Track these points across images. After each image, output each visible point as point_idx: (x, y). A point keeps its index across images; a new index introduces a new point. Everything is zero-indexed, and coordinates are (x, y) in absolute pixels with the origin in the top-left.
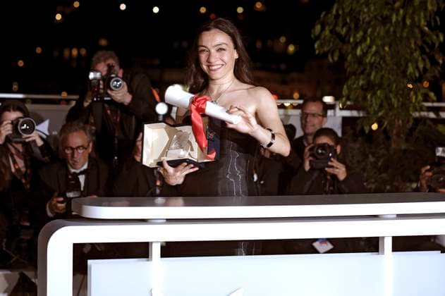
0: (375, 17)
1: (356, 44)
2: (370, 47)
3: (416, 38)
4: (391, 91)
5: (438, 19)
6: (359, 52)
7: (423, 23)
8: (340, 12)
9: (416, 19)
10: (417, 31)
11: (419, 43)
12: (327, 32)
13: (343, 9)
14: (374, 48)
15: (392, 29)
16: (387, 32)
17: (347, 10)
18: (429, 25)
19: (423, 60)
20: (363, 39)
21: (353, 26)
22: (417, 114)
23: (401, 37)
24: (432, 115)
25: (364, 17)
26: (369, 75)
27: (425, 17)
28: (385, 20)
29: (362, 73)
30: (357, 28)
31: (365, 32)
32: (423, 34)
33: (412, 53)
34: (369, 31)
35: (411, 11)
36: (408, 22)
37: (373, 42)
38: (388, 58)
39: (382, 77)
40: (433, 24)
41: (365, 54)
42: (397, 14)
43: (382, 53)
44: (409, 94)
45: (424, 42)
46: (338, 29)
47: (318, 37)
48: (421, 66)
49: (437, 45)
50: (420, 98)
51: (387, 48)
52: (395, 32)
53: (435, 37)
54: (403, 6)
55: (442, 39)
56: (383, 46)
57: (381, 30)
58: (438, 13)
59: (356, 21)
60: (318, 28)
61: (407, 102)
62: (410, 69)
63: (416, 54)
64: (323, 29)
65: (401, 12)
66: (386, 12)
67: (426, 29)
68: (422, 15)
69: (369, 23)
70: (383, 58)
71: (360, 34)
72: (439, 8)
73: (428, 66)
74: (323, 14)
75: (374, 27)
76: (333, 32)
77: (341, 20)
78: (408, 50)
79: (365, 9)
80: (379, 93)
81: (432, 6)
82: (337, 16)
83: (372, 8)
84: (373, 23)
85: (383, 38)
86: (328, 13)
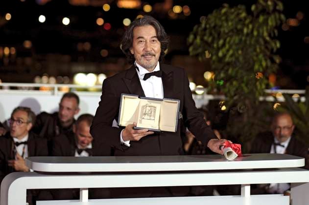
0: (232, 30)
1: (219, 49)
2: (228, 51)
3: (260, 45)
4: (243, 82)
5: (276, 31)
6: (220, 54)
7: (265, 34)
8: (208, 26)
9: (261, 31)
10: (262, 42)
11: (263, 48)
12: (198, 40)
13: (210, 24)
14: (231, 52)
15: (244, 38)
16: (241, 40)
17: (213, 25)
18: (270, 35)
19: (266, 60)
20: (224, 45)
21: (216, 36)
22: (261, 99)
23: (250, 43)
24: (271, 99)
25: (225, 29)
26: (227, 70)
27: (267, 30)
28: (239, 32)
29: (222, 69)
30: (219, 38)
31: (225, 40)
32: (266, 42)
33: (257, 56)
34: (228, 40)
35: (257, 25)
36: (255, 33)
37: (230, 47)
38: (241, 59)
39: (237, 72)
40: (272, 35)
41: (224, 56)
42: (248, 27)
43: (237, 55)
44: (255, 83)
45: (267, 48)
46: (206, 38)
47: (191, 44)
48: (264, 64)
49: (275, 50)
50: (264, 86)
51: (240, 52)
52: (245, 41)
53: (273, 45)
55: (278, 45)
56: (237, 50)
57: (236, 39)
58: (276, 27)
59: (219, 34)
60: (191, 37)
61: (255, 89)
62: (256, 67)
63: (261, 56)
64: (195, 38)
65: (251, 26)
66: (239, 27)
67: (268, 38)
68: (265, 28)
69: (228, 33)
70: (237, 59)
71: (221, 42)
72: (276, 23)
73: (269, 63)
74: (195, 28)
75: (231, 37)
76: (202, 39)
77: (207, 32)
78: (255, 53)
79: (225, 24)
80: (235, 83)
81: (271, 22)
82: (205, 29)
83: (230, 24)
84: (230, 34)
85: (237, 44)
86: (199, 27)
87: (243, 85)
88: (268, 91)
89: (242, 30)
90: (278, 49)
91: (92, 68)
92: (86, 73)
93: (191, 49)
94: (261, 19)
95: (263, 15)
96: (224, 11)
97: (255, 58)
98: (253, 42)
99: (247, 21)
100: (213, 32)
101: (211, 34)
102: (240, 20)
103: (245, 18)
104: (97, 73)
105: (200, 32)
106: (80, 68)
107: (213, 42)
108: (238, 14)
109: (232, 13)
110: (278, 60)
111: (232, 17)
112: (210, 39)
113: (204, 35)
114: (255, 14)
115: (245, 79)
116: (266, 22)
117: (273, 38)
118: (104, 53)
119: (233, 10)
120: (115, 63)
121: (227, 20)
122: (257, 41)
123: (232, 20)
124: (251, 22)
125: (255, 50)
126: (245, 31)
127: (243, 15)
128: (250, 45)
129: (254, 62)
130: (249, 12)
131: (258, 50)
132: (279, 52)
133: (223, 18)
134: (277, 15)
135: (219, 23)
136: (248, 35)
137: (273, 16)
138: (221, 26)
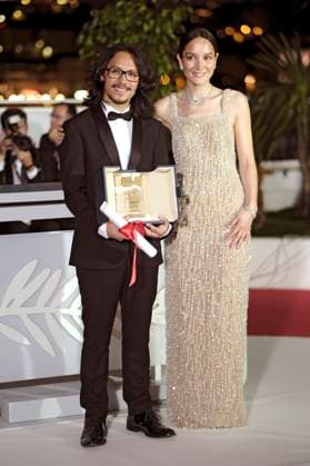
0: (129, 28)
3: (164, 45)
7: (170, 31)
8: (101, 24)
9: (164, 27)
10: (165, 40)
11: (169, 48)
12: (89, 41)
13: (103, 22)
16: (141, 39)
17: (107, 22)
18: (175, 33)
21: (110, 34)
23: (152, 43)
25: (122, 27)
27: (172, 26)
28: (139, 29)
30: (115, 38)
31: (122, 39)
32: (169, 38)
33: (161, 57)
35: (159, 21)
36: (158, 30)
40: (178, 32)
42: (148, 23)
46: (99, 38)
47: (82, 46)
54: (153, 17)
57: (135, 38)
59: (115, 32)
60: (81, 37)
63: (166, 58)
64: (85, 40)
65: (152, 22)
66: (139, 23)
67: (173, 36)
68: (169, 24)
69: (125, 32)
74: (85, 26)
75: (129, 35)
76: (94, 40)
77: (101, 30)
78: (157, 55)
79: (121, 21)
81: (176, 17)
82: (98, 27)
83: (127, 20)
84: (128, 32)
86: (90, 24)
89: (141, 27)
93: (81, 52)
94: (164, 13)
95: (167, 8)
96: (119, 4)
97: (159, 61)
98: (155, 41)
99: (148, 16)
100: (108, 31)
101: (104, 34)
102: (140, 15)
103: (145, 12)
105: (91, 32)
107: (107, 43)
108: (137, 8)
109: (130, 6)
111: (130, 11)
112: (104, 40)
113: (97, 35)
114: (157, 6)
116: (170, 17)
119: (130, 3)
121: (124, 16)
122: (161, 41)
123: (129, 16)
125: (158, 50)
126: (146, 28)
127: (143, 8)
128: (152, 45)
129: (158, 66)
130: (150, 5)
131: (162, 51)
133: (119, 13)
134: (184, 9)
135: (114, 19)
136: (149, 33)
137: (178, 9)
138: (116, 24)
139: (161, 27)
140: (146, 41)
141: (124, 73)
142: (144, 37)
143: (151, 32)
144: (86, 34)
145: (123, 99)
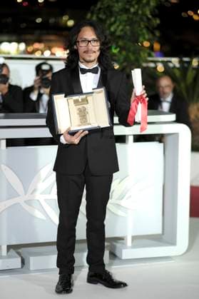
0: (121, 10)
1: (111, 24)
2: (118, 26)
3: (144, 22)
4: (129, 51)
5: (157, 11)
6: (112, 29)
7: (148, 13)
8: (102, 7)
10: (145, 19)
11: (147, 24)
12: (94, 18)
13: (104, 5)
14: (121, 27)
16: (128, 17)
17: (106, 5)
18: (152, 15)
19: (148, 34)
20: (115, 22)
21: (108, 14)
22: (144, 65)
24: (152, 65)
25: (116, 9)
27: (150, 10)
28: (127, 11)
29: (114, 41)
30: (111, 16)
31: (116, 17)
32: (148, 19)
33: (141, 30)
34: (119, 17)
35: (141, 6)
36: (140, 12)
37: (120, 23)
38: (128, 33)
39: (125, 43)
40: (154, 13)
41: (116, 30)
42: (133, 6)
43: (125, 30)
44: (139, 52)
45: (149, 24)
46: (101, 16)
49: (155, 25)
50: (146, 55)
51: (128, 27)
53: (154, 21)
55: (158, 21)
56: (125, 26)
57: (124, 17)
58: (157, 7)
59: (111, 12)
60: (89, 16)
61: (138, 57)
63: (145, 31)
64: (92, 16)
65: (136, 7)
66: (127, 7)
67: (150, 16)
68: (148, 8)
69: (118, 12)
70: (125, 33)
72: (157, 4)
73: (151, 36)
74: (92, 7)
75: (121, 15)
76: (97, 17)
77: (102, 10)
78: (139, 28)
79: (116, 5)
80: (124, 53)
81: (152, 3)
82: (100, 9)
83: (120, 4)
84: (120, 13)
85: (126, 21)
86: (95, 7)
87: (130, 55)
88: (150, 59)
90: (158, 25)
91: (14, 38)
92: (10, 42)
97: (140, 33)
98: (138, 19)
99: (134, 2)
100: (106, 11)
101: (105, 13)
104: (19, 42)
105: (96, 12)
106: (5, 38)
107: (106, 20)
110: (158, 34)
113: (99, 13)
115: (132, 49)
116: (148, 3)
117: (154, 16)
118: (23, 25)
120: (32, 34)
121: (117, 2)
122: (142, 19)
123: (121, 2)
124: (136, 3)
125: (140, 26)
126: (132, 10)
128: (136, 21)
129: (139, 35)
131: (142, 26)
132: (158, 27)
135: (111, 4)
136: (134, 13)
138: (112, 7)
139: (142, 10)
140: (132, 19)
141: (90, 41)
142: (131, 16)
143: (136, 13)
144: (92, 13)
145: (92, 58)
